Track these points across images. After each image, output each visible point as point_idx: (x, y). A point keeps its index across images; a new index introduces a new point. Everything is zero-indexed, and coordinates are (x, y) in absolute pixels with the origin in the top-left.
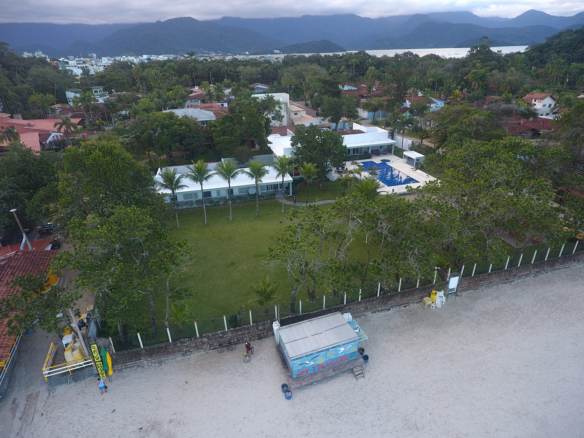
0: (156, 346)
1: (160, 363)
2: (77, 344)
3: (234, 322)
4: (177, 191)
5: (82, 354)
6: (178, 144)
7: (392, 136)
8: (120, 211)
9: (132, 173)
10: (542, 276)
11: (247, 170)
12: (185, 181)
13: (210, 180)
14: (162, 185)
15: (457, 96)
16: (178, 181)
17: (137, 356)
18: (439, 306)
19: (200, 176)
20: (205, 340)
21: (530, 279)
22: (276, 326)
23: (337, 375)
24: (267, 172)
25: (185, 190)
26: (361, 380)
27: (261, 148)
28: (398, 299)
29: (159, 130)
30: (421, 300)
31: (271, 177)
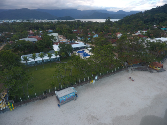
0: (25, 100)
1: (27, 105)
2: (4, 103)
3: (45, 92)
4: (28, 62)
5: (5, 105)
6: (27, 49)
7: (85, 44)
8: (13, 68)
9: (15, 58)
10: (115, 75)
11: (47, 55)
12: (30, 59)
13: (37, 58)
14: (23, 60)
15: (101, 33)
16: (28, 59)
17: (20, 104)
18: (93, 83)
19: (34, 57)
20: (38, 97)
21: (113, 75)
22: (56, 92)
23: (70, 101)
24: (52, 55)
25: (30, 61)
26: (76, 101)
27: (51, 49)
28: (84, 83)
29: (21, 45)
30: (89, 82)
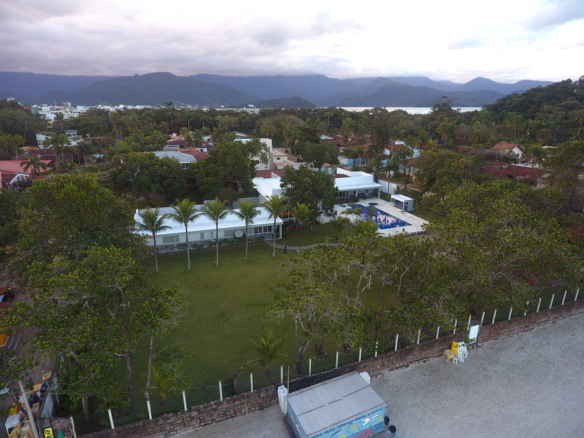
0: (132, 425)
3: (230, 391)
4: (158, 233)
6: (158, 185)
7: (376, 180)
8: (94, 251)
9: (110, 211)
10: (560, 322)
12: (168, 222)
14: (142, 226)
15: (431, 145)
16: (160, 222)
18: (462, 360)
19: (185, 217)
20: (194, 414)
21: (549, 326)
22: (282, 392)
25: (168, 232)
27: (246, 190)
28: (417, 354)
30: (441, 353)
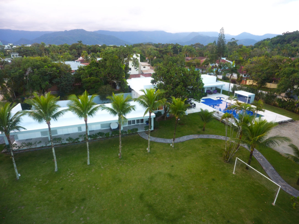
11: (109, 105)
12: (24, 120)
13: (60, 118)
19: (46, 113)
24: (133, 107)
27: (121, 88)
29: (30, 70)
31: (138, 112)
